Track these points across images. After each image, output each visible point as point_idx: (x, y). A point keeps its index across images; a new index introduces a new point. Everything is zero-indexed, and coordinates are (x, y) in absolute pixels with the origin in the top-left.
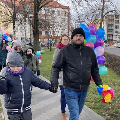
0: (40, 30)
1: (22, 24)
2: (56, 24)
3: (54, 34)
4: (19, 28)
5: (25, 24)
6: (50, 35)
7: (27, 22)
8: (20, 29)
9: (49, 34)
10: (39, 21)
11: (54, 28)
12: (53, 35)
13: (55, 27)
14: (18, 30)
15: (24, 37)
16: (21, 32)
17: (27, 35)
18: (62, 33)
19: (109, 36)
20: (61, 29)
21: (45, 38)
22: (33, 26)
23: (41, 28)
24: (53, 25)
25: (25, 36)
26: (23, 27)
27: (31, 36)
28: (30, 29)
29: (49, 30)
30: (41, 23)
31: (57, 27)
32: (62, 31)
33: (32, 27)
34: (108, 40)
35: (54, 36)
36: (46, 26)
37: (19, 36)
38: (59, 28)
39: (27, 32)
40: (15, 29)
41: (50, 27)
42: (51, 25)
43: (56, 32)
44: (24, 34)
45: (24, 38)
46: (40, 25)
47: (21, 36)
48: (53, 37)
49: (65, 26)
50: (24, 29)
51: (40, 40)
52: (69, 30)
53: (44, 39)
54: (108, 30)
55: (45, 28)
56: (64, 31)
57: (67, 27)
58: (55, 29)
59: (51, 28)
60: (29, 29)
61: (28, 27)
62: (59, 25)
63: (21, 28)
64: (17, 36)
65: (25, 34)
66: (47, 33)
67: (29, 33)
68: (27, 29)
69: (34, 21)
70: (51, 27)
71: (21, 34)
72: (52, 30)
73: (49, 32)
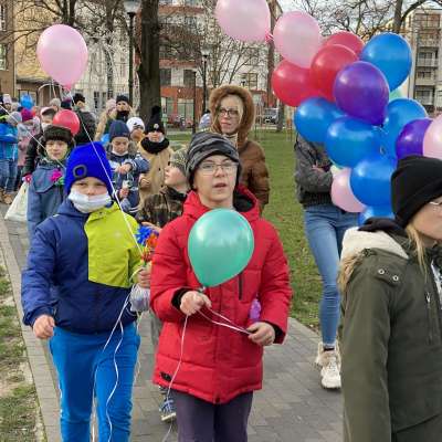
0: (163, 64)
1: (96, 40)
2: (224, 44)
3: (216, 79)
5: (108, 41)
6: (202, 86)
7: (117, 33)
9: (199, 83)
10: (162, 32)
11: (216, 59)
12: (211, 86)
13: (219, 55)
15: (105, 89)
16: (93, 69)
17: (116, 81)
18: (244, 77)
19: (420, 91)
20: (242, 61)
21: (180, 96)
22: (137, 51)
24: (215, 47)
25: (110, 86)
26: (103, 54)
27: (131, 87)
28: (127, 61)
29: (197, 64)
30: (167, 38)
31: (229, 53)
32: (245, 69)
33: (134, 52)
36: (188, 51)
37: (86, 87)
38: (235, 57)
39: (116, 70)
41: (203, 53)
42: (205, 48)
43: (222, 74)
44: (106, 78)
45: (104, 94)
46: (166, 45)
47: (95, 88)
49: (257, 51)
50: (103, 59)
51: (163, 102)
52: (270, 65)
53: (180, 100)
54: (418, 68)
55: (184, 57)
56: (255, 71)
57: (264, 56)
58: (220, 62)
59: (205, 56)
60: (122, 59)
61: (121, 52)
62: (234, 47)
63: (94, 56)
65: (110, 78)
66: (189, 75)
67: (123, 75)
68: (117, 58)
69: (143, 31)
70: (207, 53)
71: (95, 80)
72: (210, 68)
73: (198, 74)
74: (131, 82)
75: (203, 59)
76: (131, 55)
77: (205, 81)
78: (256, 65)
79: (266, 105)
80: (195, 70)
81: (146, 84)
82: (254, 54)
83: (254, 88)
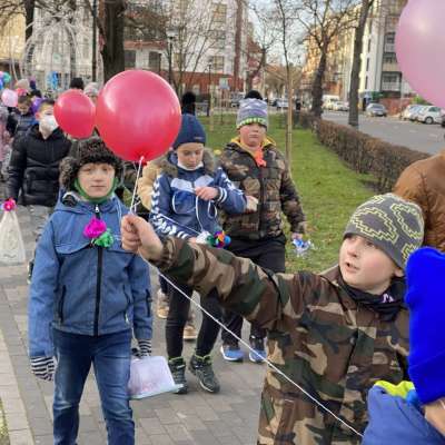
0: (128, 45)
1: (58, 20)
2: (191, 26)
3: (181, 62)
4: (48, 37)
5: (71, 20)
6: (167, 68)
7: (80, 12)
8: (52, 38)
9: (165, 65)
10: (126, 12)
11: (182, 41)
12: (177, 69)
13: (185, 36)
14: (43, 42)
15: (68, 70)
16: (55, 50)
17: (79, 63)
18: (211, 61)
19: (388, 76)
20: (208, 44)
22: (101, 32)
23: (133, 37)
24: (181, 28)
25: (73, 67)
26: (65, 34)
27: (94, 68)
28: (90, 41)
29: (162, 46)
30: (131, 19)
31: (195, 35)
32: (211, 52)
33: (98, 33)
34: (383, 92)
35: (182, 73)
36: (153, 32)
37: (47, 68)
38: (201, 40)
39: (79, 51)
40: (34, 37)
41: (169, 34)
42: (171, 30)
43: (188, 57)
44: (68, 59)
45: (66, 75)
46: (130, 26)
47: (57, 69)
48: (177, 76)
49: (224, 33)
50: (66, 38)
52: (237, 49)
54: (385, 54)
55: (149, 38)
56: (222, 54)
57: (231, 39)
58: (185, 44)
59: (171, 38)
60: (86, 40)
61: (85, 32)
62: (201, 29)
63: (56, 36)
64: (38, 67)
65: (73, 59)
66: (155, 58)
67: (86, 56)
68: (79, 38)
70: (173, 34)
72: (176, 50)
73: (163, 56)
74: (94, 63)
75: (169, 41)
76: (94, 35)
77: (170, 62)
78: (223, 48)
79: (233, 89)
80: (160, 52)
81: (110, 66)
82: (220, 37)
83: (220, 72)
